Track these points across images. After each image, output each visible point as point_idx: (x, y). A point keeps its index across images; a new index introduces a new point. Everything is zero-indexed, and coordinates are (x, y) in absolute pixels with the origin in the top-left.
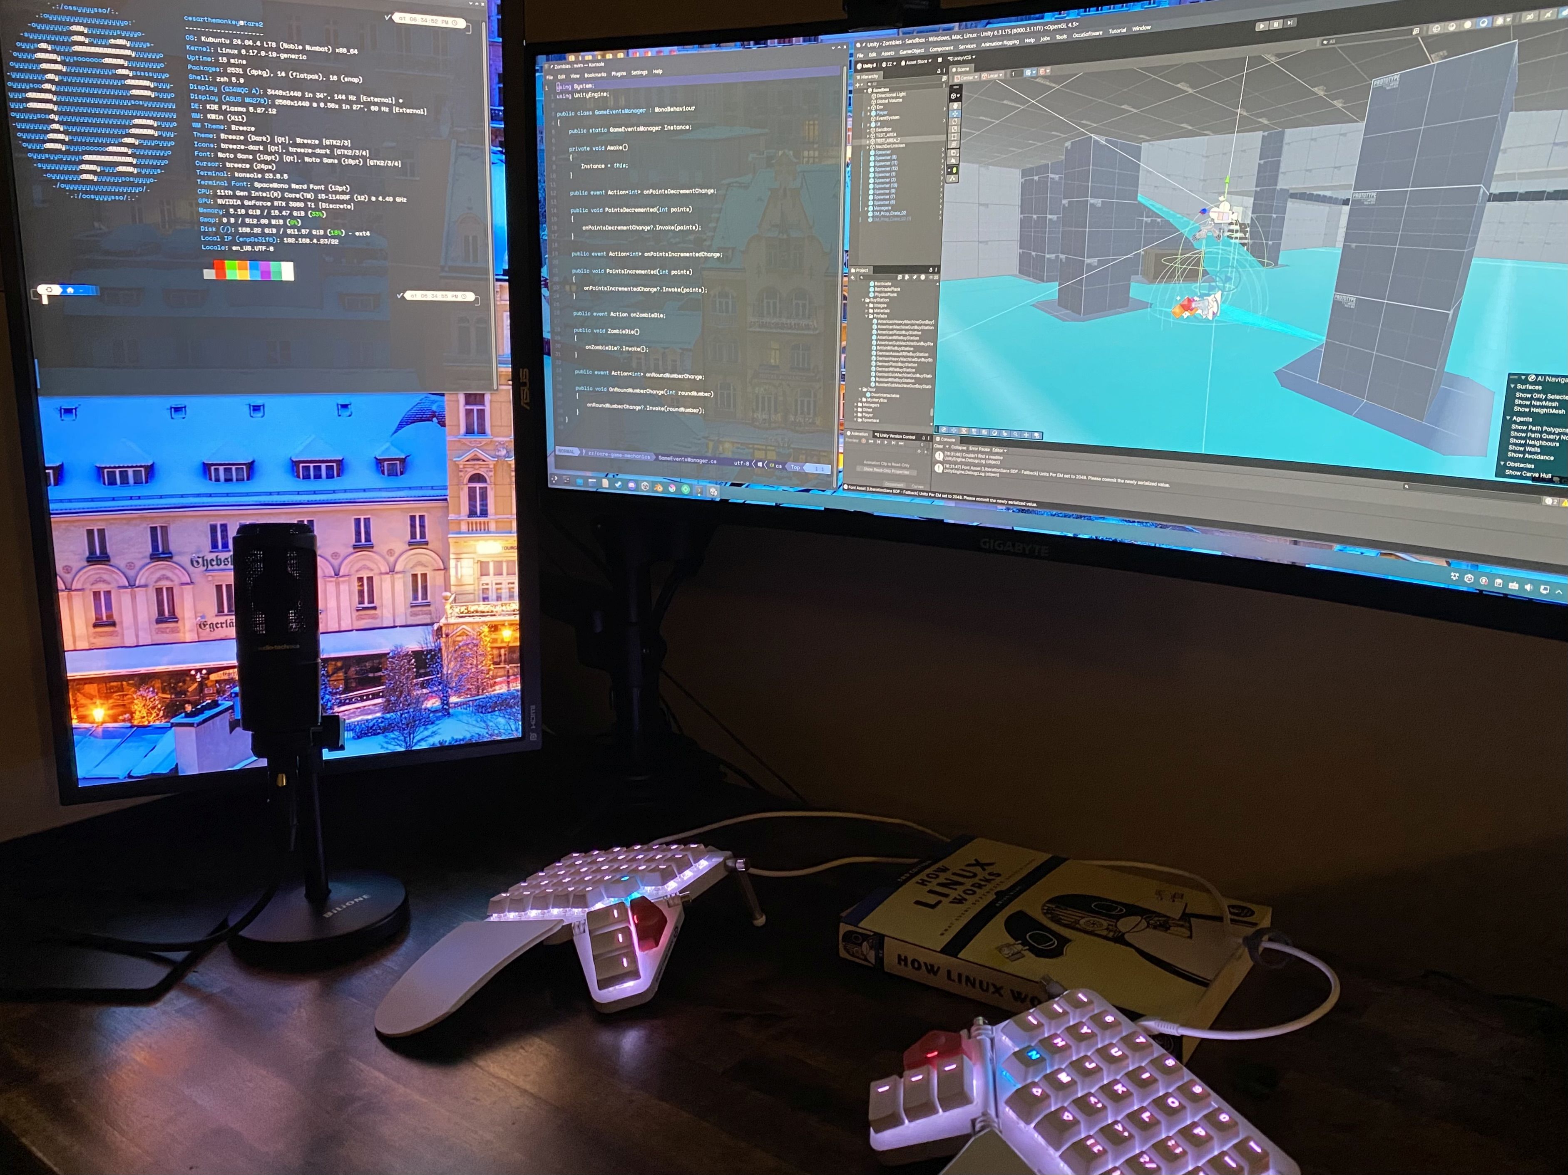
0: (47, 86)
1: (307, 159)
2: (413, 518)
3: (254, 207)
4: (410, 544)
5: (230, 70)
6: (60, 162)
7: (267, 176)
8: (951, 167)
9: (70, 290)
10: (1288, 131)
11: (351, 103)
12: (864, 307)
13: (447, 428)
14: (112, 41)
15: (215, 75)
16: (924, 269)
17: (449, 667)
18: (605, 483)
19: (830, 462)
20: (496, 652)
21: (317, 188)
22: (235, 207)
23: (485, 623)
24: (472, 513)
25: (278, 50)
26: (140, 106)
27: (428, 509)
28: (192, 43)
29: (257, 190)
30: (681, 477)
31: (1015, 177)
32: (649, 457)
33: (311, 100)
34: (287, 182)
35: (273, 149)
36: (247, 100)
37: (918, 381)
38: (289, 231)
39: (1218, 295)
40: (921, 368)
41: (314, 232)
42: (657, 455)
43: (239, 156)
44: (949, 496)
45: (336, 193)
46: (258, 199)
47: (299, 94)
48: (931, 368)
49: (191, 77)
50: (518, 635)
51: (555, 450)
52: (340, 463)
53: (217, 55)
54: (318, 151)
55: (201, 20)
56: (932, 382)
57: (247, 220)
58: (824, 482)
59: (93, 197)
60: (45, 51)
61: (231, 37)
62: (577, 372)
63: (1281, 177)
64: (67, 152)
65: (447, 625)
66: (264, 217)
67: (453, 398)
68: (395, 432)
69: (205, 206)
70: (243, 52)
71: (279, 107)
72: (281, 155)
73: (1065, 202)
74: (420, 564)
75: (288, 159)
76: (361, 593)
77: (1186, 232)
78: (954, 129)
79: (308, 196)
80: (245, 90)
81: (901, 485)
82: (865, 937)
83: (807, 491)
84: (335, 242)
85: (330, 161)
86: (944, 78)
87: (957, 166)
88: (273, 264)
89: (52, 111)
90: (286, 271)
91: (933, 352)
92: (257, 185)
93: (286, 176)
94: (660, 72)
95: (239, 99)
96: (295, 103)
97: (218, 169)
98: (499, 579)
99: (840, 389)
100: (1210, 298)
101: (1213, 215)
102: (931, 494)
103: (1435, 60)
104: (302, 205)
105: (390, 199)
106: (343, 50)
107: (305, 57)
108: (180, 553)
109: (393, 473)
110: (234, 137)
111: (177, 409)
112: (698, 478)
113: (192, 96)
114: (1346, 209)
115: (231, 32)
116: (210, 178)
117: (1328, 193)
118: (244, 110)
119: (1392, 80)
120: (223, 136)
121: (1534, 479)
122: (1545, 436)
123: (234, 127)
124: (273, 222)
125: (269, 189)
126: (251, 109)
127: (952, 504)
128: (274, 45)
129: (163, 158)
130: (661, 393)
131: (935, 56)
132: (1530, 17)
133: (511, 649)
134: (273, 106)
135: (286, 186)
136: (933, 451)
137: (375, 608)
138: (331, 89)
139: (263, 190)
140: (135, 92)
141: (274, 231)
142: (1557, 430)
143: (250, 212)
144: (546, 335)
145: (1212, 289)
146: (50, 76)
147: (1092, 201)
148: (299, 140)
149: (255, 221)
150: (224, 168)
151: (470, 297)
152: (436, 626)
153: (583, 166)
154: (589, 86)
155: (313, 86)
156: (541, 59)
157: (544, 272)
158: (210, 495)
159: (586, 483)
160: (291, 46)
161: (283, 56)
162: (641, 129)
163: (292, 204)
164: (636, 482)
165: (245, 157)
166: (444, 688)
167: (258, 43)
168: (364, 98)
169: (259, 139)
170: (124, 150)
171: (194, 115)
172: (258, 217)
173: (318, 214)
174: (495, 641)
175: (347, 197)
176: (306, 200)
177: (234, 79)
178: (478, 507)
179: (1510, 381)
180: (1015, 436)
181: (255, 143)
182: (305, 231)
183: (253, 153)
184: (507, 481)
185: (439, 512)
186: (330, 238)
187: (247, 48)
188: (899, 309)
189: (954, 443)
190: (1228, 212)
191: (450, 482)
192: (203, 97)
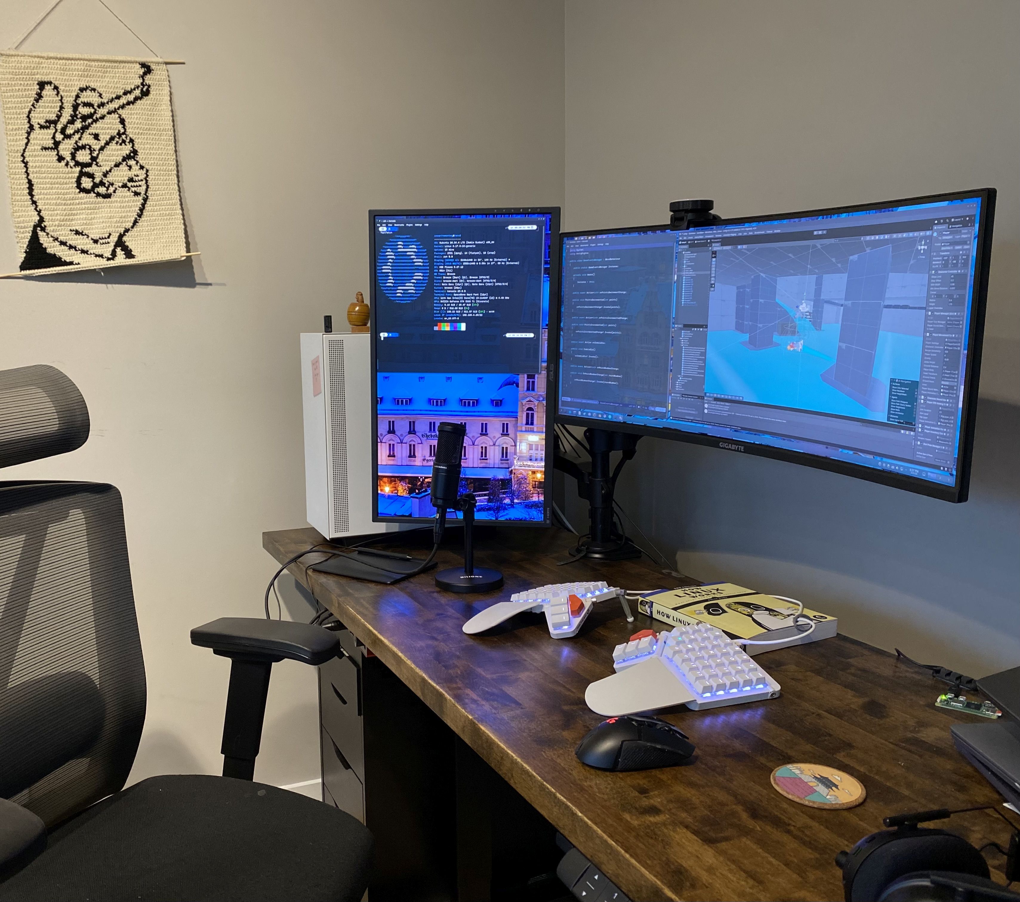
0: (389, 264)
1: (473, 284)
2: (503, 424)
3: (453, 303)
4: (502, 434)
5: (448, 253)
6: (391, 290)
7: (458, 291)
8: (712, 284)
9: (390, 335)
10: (824, 275)
11: (490, 262)
12: (680, 341)
13: (519, 388)
14: (410, 247)
15: (443, 255)
16: (701, 326)
17: (515, 487)
18: (580, 413)
19: (666, 407)
20: (534, 483)
21: (476, 295)
22: (447, 303)
23: (530, 470)
24: (527, 423)
25: (466, 244)
26: (418, 269)
27: (510, 421)
28: (436, 245)
29: (455, 297)
30: (609, 411)
31: (734, 290)
32: (596, 402)
33: (476, 262)
34: (466, 293)
35: (461, 281)
36: (453, 264)
37: (699, 373)
38: (465, 312)
39: (802, 342)
40: (700, 368)
41: (474, 312)
42: (600, 402)
43: (449, 284)
44: (709, 423)
45: (483, 296)
46: (455, 300)
47: (472, 260)
48: (703, 368)
49: (435, 257)
50: (543, 476)
51: (563, 399)
52: (477, 401)
53: (444, 248)
54: (477, 281)
55: (440, 236)
56: (704, 374)
57: (450, 308)
58: (663, 416)
59: (400, 302)
60: (389, 252)
61: (449, 241)
62: (571, 366)
63: (822, 294)
64: (393, 286)
65: (515, 469)
66: (456, 307)
67: (522, 376)
68: (499, 389)
69: (436, 303)
70: (453, 246)
71: (464, 266)
72: (464, 283)
73: (752, 300)
74: (506, 443)
75: (466, 284)
76: (482, 453)
77: (792, 315)
78: (713, 269)
79: (473, 298)
80: (453, 260)
81: (692, 418)
82: (647, 602)
83: (656, 419)
84: (481, 315)
85: (481, 284)
86: (710, 248)
87: (714, 284)
88: (458, 324)
89: (389, 273)
90: (463, 327)
91: (704, 361)
92: (455, 295)
93: (465, 291)
94: (608, 244)
95: (451, 264)
96: (470, 264)
97: (442, 290)
98: (536, 452)
99: (670, 375)
100: (799, 343)
101: (800, 308)
102: (703, 423)
103: (868, 250)
104: (470, 301)
105: (503, 298)
106: (488, 242)
107: (475, 246)
108: (418, 432)
109: (497, 405)
110: (448, 278)
111: (421, 378)
112: (614, 412)
113: (435, 264)
114: (842, 308)
116: (438, 293)
117: (836, 301)
119: (854, 257)
120: (444, 277)
121: (898, 422)
122: (901, 405)
123: (448, 274)
124: (460, 308)
125: (459, 296)
127: (710, 427)
128: (464, 242)
129: (423, 286)
130: (602, 375)
131: (707, 239)
132: (895, 236)
133: (540, 482)
134: (462, 265)
135: (465, 295)
136: (704, 403)
137: (487, 459)
138: (483, 257)
139: (457, 296)
140: (416, 264)
141: (459, 312)
142: (904, 402)
143: (452, 305)
144: (561, 351)
145: (800, 339)
146: (390, 260)
147: (761, 300)
149: (453, 308)
151: (531, 335)
152: (510, 469)
153: (578, 282)
154: (582, 250)
155: (477, 257)
156: (565, 239)
157: (562, 325)
158: (430, 411)
159: (572, 413)
160: (470, 243)
161: (467, 246)
162: (600, 267)
163: (466, 301)
164: (592, 413)
165: (451, 285)
166: (512, 495)
167: (459, 243)
168: (495, 260)
169: (456, 278)
170: (412, 285)
171: (435, 271)
172: (454, 307)
173: (475, 305)
174: (534, 478)
175: (487, 298)
176: (471, 300)
177: (449, 257)
178: (530, 421)
179: (891, 382)
180: (733, 398)
181: (455, 279)
182: (470, 311)
183: (454, 283)
184: (542, 410)
185: (514, 422)
186: (479, 314)
187: (455, 245)
188: (692, 343)
189: (712, 401)
190: (805, 307)
191: (519, 410)
192: (438, 264)
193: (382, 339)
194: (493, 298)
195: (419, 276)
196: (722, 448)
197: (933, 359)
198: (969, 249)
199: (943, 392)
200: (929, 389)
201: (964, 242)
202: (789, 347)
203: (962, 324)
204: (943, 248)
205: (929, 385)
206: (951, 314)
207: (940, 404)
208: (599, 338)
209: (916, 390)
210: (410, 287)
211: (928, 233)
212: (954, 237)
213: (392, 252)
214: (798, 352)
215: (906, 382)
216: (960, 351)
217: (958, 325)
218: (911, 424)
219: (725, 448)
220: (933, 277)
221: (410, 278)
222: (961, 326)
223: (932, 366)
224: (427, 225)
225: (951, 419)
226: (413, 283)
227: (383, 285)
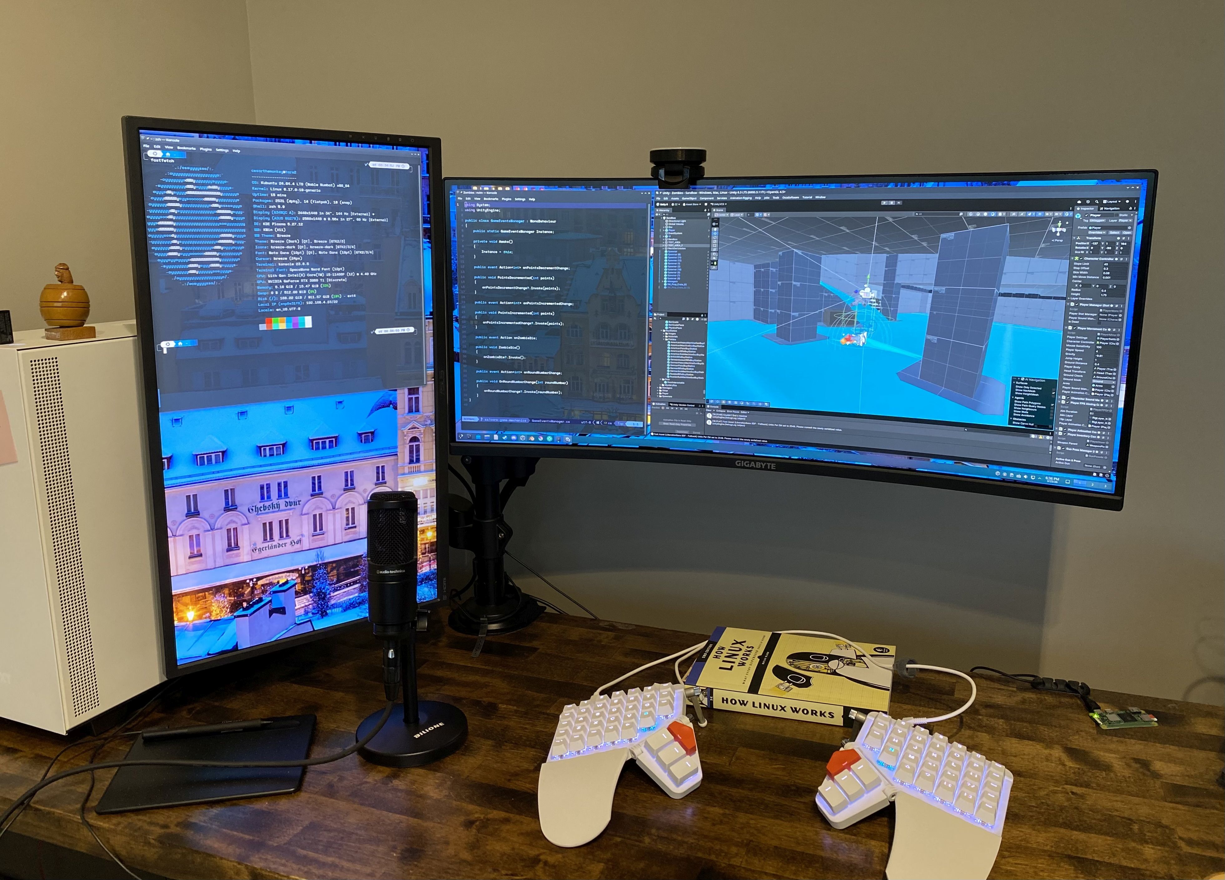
0: (170, 217)
1: (320, 252)
2: (378, 468)
3: (289, 284)
4: (376, 484)
5: (277, 201)
6: (177, 263)
7: (297, 264)
8: (713, 261)
9: (180, 344)
10: (900, 255)
11: (345, 217)
12: (663, 334)
13: (398, 411)
14: (210, 187)
15: (268, 204)
16: (698, 315)
18: (496, 437)
19: (642, 420)
20: (423, 546)
21: (325, 269)
22: (278, 284)
24: (411, 462)
25: (305, 187)
26: (224, 226)
27: (386, 462)
28: (255, 186)
29: (291, 273)
30: (548, 432)
31: (749, 269)
32: (525, 420)
33: (323, 216)
34: (309, 267)
35: (301, 247)
36: (286, 218)
37: (695, 375)
38: (309, 297)
39: (865, 334)
40: (697, 368)
41: (324, 297)
42: (531, 419)
43: (281, 253)
44: (716, 437)
45: (337, 272)
46: (292, 278)
47: (316, 213)
48: (704, 368)
49: (255, 206)
50: (436, 534)
51: (460, 419)
52: (336, 438)
53: (270, 192)
54: (326, 247)
55: (261, 171)
56: (704, 375)
57: (285, 292)
58: (639, 432)
59: (195, 284)
60: (169, 195)
61: (277, 181)
62: (477, 372)
63: (897, 277)
64: (181, 257)
66: (295, 290)
67: (402, 391)
68: (369, 416)
69: (261, 285)
70: (285, 189)
71: (304, 222)
72: (305, 251)
73: (779, 283)
75: (309, 253)
76: (348, 518)
77: (847, 301)
78: (715, 241)
79: (321, 275)
80: (285, 213)
81: (686, 432)
84: (336, 302)
85: (333, 253)
86: (709, 214)
87: (717, 261)
88: (300, 318)
89: (172, 232)
90: (308, 322)
91: (704, 359)
92: (292, 270)
93: (308, 264)
94: (533, 200)
95: (282, 218)
96: (314, 219)
97: (268, 262)
98: (425, 500)
99: (648, 379)
100: (861, 335)
101: (861, 293)
102: (705, 436)
103: (971, 228)
104: (317, 280)
105: (367, 274)
107: (319, 191)
108: (242, 505)
109: (367, 441)
110: (278, 242)
111: (242, 413)
112: (557, 432)
113: (255, 218)
114: (930, 295)
115: (277, 178)
116: (264, 267)
117: (921, 287)
118: (284, 224)
119: (951, 235)
120: (272, 241)
121: (1026, 426)
122: (1031, 406)
123: (278, 236)
124: (300, 292)
125: (298, 272)
126: (289, 224)
127: (718, 442)
128: (302, 184)
129: (237, 257)
130: (533, 383)
131: (703, 202)
132: (1014, 214)
133: (432, 544)
134: (301, 221)
135: (308, 270)
136: (705, 413)
137: (355, 527)
138: (334, 209)
139: (295, 273)
140: (222, 218)
141: (301, 297)
142: (1036, 403)
143: (287, 287)
144: (456, 350)
145: (862, 331)
146: (173, 211)
147: (794, 283)
148: (315, 241)
149: (290, 292)
150: (272, 261)
151: (412, 330)
153: (483, 252)
154: (487, 205)
155: (324, 208)
157: (455, 313)
158: (261, 466)
159: (483, 438)
160: (312, 185)
161: (307, 191)
162: (521, 232)
163: (311, 280)
164: (517, 436)
165: (284, 253)
167: (293, 184)
168: (353, 214)
169: (293, 242)
170: (215, 253)
171: (256, 230)
172: (292, 290)
173: (326, 285)
174: (423, 539)
175: (343, 274)
176: (319, 278)
177: (279, 206)
178: (415, 457)
179: (1013, 380)
180: (754, 404)
181: (290, 244)
182: (318, 297)
183: (289, 250)
184: (431, 439)
185: (393, 463)
186: (334, 300)
187: (287, 187)
188: (682, 336)
189: (718, 409)
190: (868, 293)
191: (399, 443)
192: (261, 219)
193: (165, 352)
194: (351, 274)
195: (227, 238)
196: (741, 467)
197: (1078, 355)
198: (1131, 236)
199: (1094, 392)
200: (1073, 388)
201: (1124, 227)
202: (843, 341)
203: (1122, 318)
204: (1090, 232)
205: (1073, 384)
206: (1104, 305)
207: (1091, 404)
208: (524, 331)
209: (1053, 390)
210: (212, 258)
211: (1067, 214)
212: (1107, 221)
213: (175, 195)
214: (859, 346)
215: (1037, 381)
216: (1119, 347)
217: (1118, 318)
218: (1047, 427)
219: (744, 467)
220: (1075, 264)
221: (213, 242)
222: (1120, 320)
223: (1077, 363)
224: (239, 151)
225: (1108, 421)
226: (217, 251)
227: (162, 255)
